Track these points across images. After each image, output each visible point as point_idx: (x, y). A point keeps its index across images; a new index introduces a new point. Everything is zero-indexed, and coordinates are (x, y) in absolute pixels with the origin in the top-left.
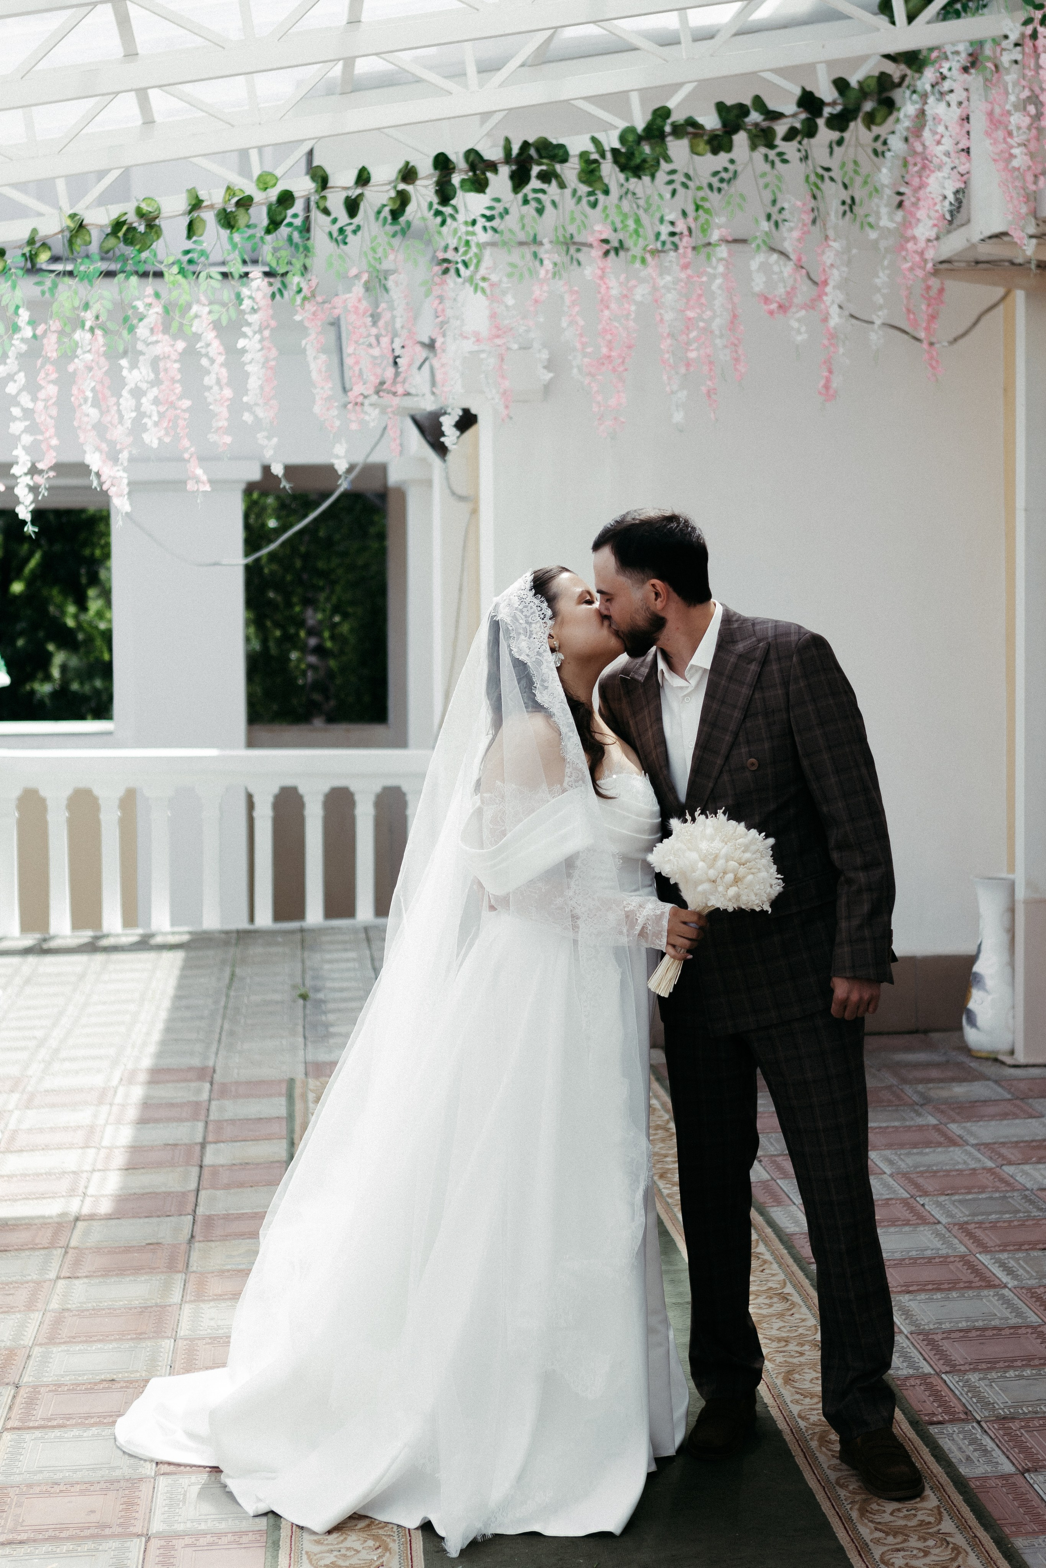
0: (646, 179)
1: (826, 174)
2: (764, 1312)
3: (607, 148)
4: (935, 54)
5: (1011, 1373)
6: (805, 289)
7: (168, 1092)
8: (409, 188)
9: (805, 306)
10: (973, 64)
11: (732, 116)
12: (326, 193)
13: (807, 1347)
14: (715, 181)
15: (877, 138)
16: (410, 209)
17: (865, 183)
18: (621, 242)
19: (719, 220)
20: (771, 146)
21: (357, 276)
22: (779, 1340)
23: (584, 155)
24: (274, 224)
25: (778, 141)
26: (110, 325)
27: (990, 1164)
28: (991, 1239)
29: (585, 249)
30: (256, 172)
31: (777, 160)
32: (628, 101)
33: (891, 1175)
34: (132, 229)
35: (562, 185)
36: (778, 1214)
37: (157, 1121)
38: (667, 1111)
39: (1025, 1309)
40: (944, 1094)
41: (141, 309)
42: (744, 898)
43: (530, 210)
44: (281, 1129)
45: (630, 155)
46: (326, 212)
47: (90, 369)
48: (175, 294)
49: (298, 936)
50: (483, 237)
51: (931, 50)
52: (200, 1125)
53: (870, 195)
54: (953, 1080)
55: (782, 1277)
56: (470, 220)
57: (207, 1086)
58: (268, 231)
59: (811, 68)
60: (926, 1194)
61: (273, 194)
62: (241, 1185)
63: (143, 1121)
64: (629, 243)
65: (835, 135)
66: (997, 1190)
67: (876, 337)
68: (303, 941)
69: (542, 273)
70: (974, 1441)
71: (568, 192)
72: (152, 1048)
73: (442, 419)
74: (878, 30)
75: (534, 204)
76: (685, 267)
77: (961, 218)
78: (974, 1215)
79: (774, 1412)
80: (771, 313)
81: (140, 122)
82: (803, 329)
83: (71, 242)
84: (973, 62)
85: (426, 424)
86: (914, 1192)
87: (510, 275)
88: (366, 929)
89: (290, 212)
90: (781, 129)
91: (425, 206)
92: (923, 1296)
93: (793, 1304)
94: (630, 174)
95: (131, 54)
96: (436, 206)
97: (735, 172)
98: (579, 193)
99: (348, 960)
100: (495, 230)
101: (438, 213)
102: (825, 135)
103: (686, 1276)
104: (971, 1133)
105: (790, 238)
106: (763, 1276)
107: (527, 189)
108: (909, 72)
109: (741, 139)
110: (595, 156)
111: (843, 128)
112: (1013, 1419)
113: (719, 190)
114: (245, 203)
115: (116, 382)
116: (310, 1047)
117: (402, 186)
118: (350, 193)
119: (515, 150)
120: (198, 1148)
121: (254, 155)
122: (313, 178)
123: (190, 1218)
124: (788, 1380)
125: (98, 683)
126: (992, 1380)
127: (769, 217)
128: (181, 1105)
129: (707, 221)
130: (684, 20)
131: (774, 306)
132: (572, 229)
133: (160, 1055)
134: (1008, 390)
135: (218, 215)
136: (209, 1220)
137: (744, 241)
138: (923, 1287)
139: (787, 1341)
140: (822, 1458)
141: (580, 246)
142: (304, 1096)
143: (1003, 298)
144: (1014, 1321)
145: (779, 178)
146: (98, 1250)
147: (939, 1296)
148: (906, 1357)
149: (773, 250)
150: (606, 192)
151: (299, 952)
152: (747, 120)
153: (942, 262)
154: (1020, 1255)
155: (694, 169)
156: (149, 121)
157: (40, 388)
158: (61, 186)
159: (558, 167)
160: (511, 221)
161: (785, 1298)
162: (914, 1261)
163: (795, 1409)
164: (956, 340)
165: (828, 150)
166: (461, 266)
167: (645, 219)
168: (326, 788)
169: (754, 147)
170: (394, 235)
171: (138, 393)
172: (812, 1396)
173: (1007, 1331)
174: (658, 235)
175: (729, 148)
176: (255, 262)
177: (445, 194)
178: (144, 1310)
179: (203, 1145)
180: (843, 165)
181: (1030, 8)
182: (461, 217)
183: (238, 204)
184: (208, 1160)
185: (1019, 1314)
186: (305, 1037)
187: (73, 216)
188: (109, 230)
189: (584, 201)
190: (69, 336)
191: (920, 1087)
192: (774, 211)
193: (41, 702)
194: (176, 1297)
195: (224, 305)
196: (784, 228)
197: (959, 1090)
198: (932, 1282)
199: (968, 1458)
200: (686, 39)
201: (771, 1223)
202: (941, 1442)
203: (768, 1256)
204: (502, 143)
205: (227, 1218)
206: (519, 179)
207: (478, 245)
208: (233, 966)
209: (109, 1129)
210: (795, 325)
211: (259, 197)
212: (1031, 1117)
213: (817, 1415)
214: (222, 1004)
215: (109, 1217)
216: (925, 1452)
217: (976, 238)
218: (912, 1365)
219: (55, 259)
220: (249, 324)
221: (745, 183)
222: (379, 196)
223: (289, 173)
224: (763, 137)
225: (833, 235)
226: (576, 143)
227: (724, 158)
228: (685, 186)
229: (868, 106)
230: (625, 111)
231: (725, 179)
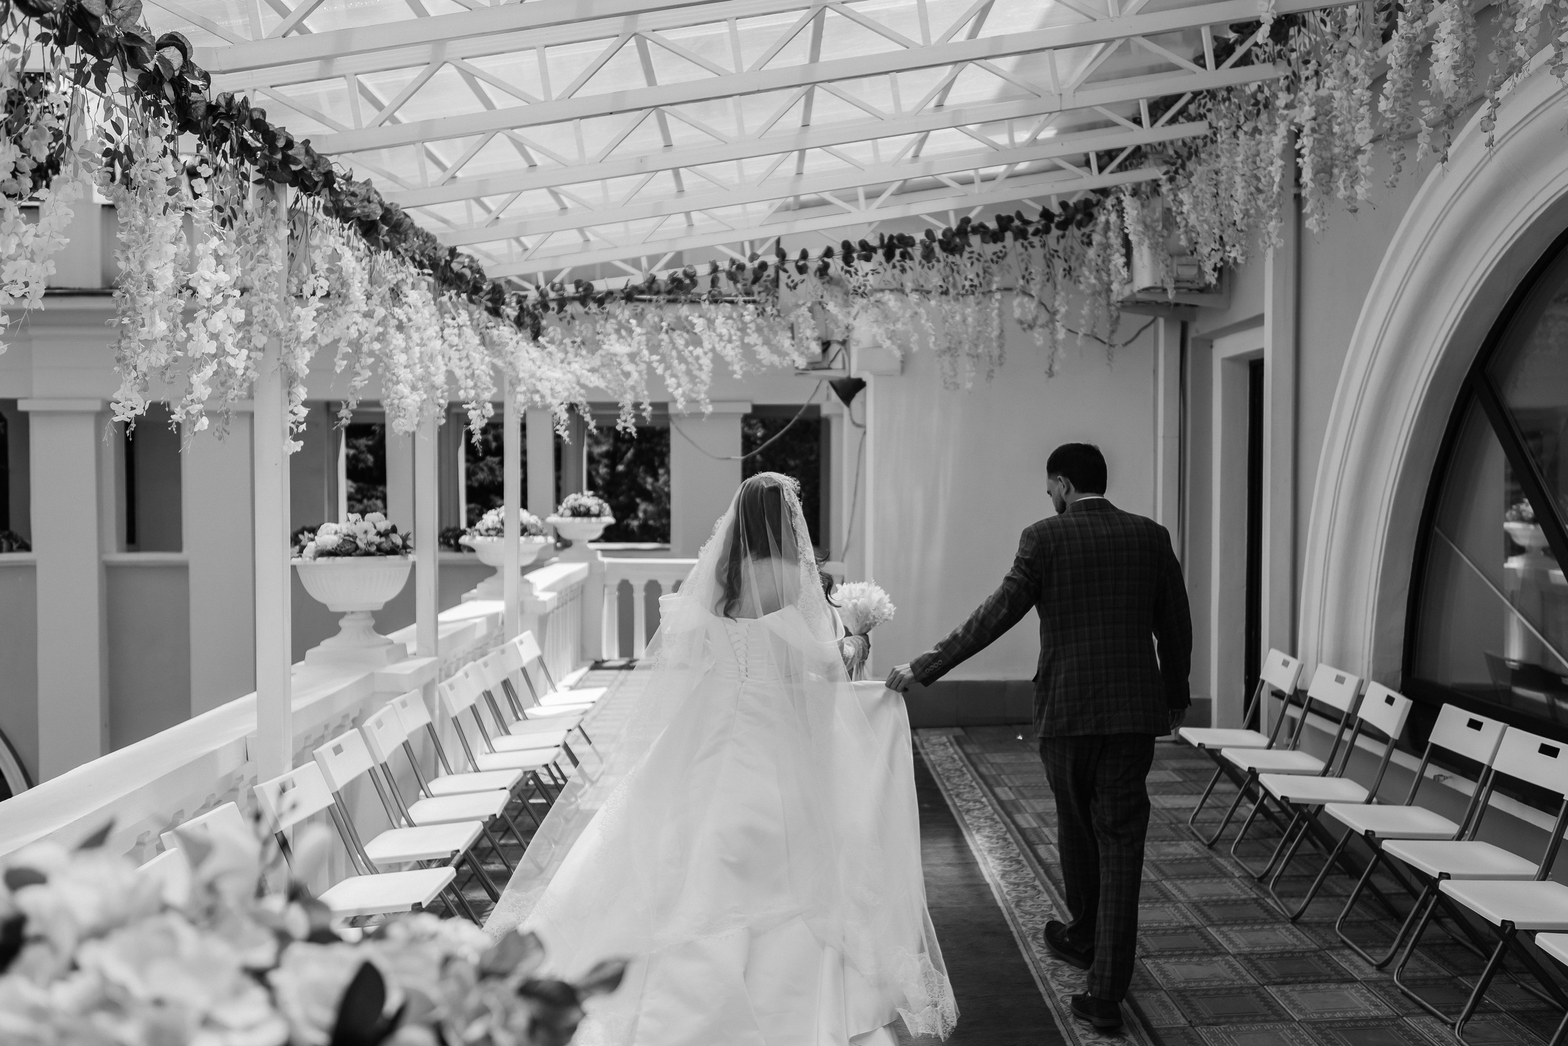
0: (958, 256)
1: (1055, 254)
3: (936, 239)
4: (1115, 190)
6: (1044, 317)
8: (829, 260)
9: (1042, 326)
11: (1004, 222)
12: (785, 262)
14: (995, 258)
15: (1083, 235)
16: (830, 271)
17: (1077, 259)
18: (946, 288)
19: (996, 279)
20: (1026, 238)
21: (804, 304)
22: (1015, 884)
23: (923, 243)
24: (755, 280)
25: (1029, 236)
26: (676, 329)
30: (748, 252)
31: (1028, 246)
32: (948, 215)
34: (681, 282)
35: (912, 259)
41: (693, 321)
43: (895, 272)
45: (949, 243)
46: (786, 272)
51: (1112, 187)
53: (1081, 266)
55: (1018, 851)
56: (864, 274)
58: (754, 283)
59: (1048, 197)
61: (756, 263)
64: (950, 290)
65: (1060, 233)
67: (1080, 341)
71: (916, 263)
74: (1082, 177)
75: (897, 269)
76: (978, 303)
80: (1024, 329)
81: (686, 229)
82: (1042, 338)
83: (649, 286)
84: (1136, 194)
85: (839, 386)
89: (766, 273)
90: (1031, 229)
91: (838, 268)
93: (1023, 866)
94: (949, 253)
96: (844, 268)
97: (1006, 252)
98: (922, 263)
101: (845, 271)
102: (1055, 232)
105: (1034, 289)
107: (893, 262)
108: (1100, 199)
109: (1009, 235)
110: (929, 243)
111: (1064, 229)
113: (997, 263)
114: (741, 268)
117: (825, 259)
118: (798, 262)
119: (886, 240)
121: (747, 243)
122: (778, 255)
124: (1017, 905)
125: (664, 521)
127: (1023, 277)
129: (990, 279)
130: (977, 173)
131: (1025, 326)
132: (921, 282)
134: (1155, 372)
135: (727, 274)
137: (1009, 290)
141: (926, 292)
143: (1153, 321)
145: (1030, 256)
149: (1025, 294)
150: (937, 263)
152: (1012, 225)
153: (1118, 302)
155: (983, 251)
156: (691, 228)
158: (645, 261)
159: (910, 249)
160: (887, 277)
161: (1019, 862)
164: (1126, 344)
165: (1056, 241)
167: (957, 277)
169: (1016, 239)
170: (822, 283)
174: (964, 287)
175: (1002, 240)
177: (848, 262)
180: (1065, 249)
182: (857, 273)
183: (738, 269)
187: (650, 275)
188: (669, 282)
189: (925, 267)
192: (1026, 274)
193: (633, 531)
196: (1032, 283)
200: (977, 181)
203: (1011, 840)
204: (879, 237)
206: (889, 256)
210: (1036, 335)
211: (749, 265)
217: (1136, 289)
221: (1011, 259)
222: (813, 264)
223: (766, 253)
224: (1021, 234)
225: (1059, 287)
226: (919, 236)
227: (999, 245)
228: (978, 260)
229: (1079, 217)
230: (947, 221)
231: (1000, 257)
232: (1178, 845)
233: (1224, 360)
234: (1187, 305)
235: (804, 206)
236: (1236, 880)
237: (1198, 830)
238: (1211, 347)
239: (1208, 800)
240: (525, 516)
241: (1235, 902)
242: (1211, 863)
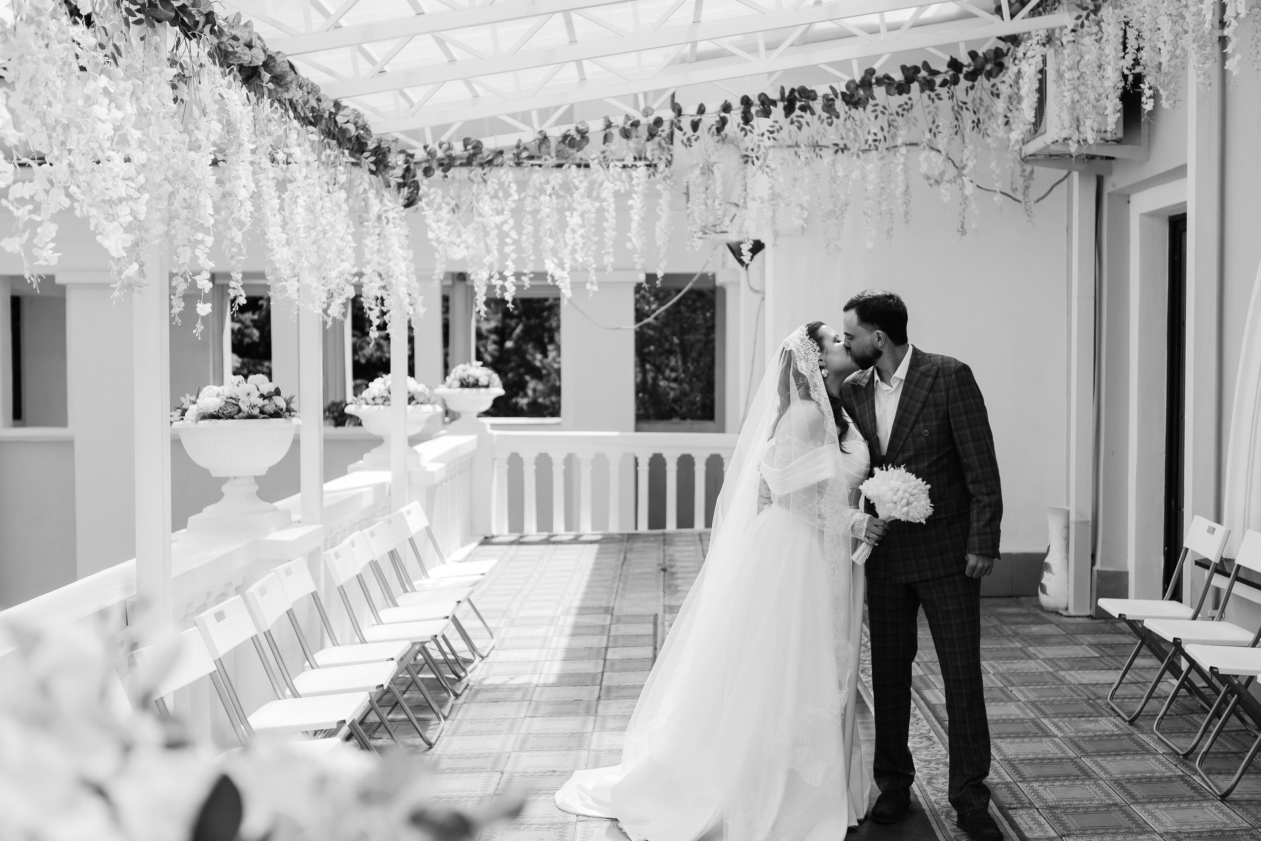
0: (861, 109)
1: (964, 106)
2: (917, 746)
3: (839, 92)
4: (1026, 36)
5: (1057, 783)
6: (951, 172)
7: (588, 620)
8: (727, 115)
9: (950, 181)
10: (1048, 42)
11: (911, 72)
12: (681, 118)
13: (941, 766)
14: (900, 111)
15: (993, 86)
16: (727, 127)
17: (986, 111)
18: (845, 145)
19: (902, 132)
20: (933, 90)
21: (697, 165)
22: (925, 761)
23: (825, 97)
24: (652, 136)
25: (937, 87)
26: (561, 193)
27: (1051, 670)
28: (1049, 710)
29: (824, 149)
30: (642, 106)
31: (936, 98)
32: (851, 64)
33: (994, 674)
34: (573, 139)
35: (813, 113)
36: (927, 693)
37: (582, 635)
38: (866, 636)
39: (1067, 749)
40: (1026, 631)
41: (577, 183)
42: (911, 514)
43: (794, 127)
44: (650, 641)
45: (852, 96)
46: (680, 129)
47: (548, 216)
48: (595, 175)
49: (662, 538)
50: (768, 143)
51: (1024, 33)
52: (605, 638)
53: (989, 118)
54: (1032, 623)
55: (928, 727)
56: (760, 133)
57: (609, 617)
58: (648, 140)
59: (956, 45)
60: (1013, 685)
61: (651, 119)
62: (627, 670)
63: (573, 635)
64: (849, 145)
65: (970, 84)
66: (1054, 684)
68: (664, 540)
69: (799, 163)
70: (1034, 819)
71: (816, 117)
72: (579, 596)
73: (742, 246)
74: (993, 23)
75: (796, 124)
76: (882, 158)
77: (1041, 130)
78: (1040, 697)
79: (921, 800)
80: (931, 185)
81: (577, 80)
82: (948, 194)
83: (539, 147)
84: (1049, 40)
85: (735, 248)
86: (1007, 684)
87: (782, 164)
88: (700, 535)
89: (660, 129)
90: (938, 80)
91: (735, 125)
92: (1009, 740)
93: (934, 743)
94: (851, 106)
95: (573, 41)
96: (742, 125)
97: (912, 105)
98: (822, 117)
99: (689, 551)
100: (774, 139)
101: (743, 129)
102: (964, 83)
103: (873, 725)
104: (1041, 653)
105: (941, 142)
106: (918, 727)
107: (793, 116)
108: (1012, 47)
109: (915, 86)
110: (832, 96)
111: (974, 80)
112: (1057, 808)
113: (903, 115)
114: (636, 124)
115: (563, 224)
116: (667, 597)
117: (723, 114)
118: (694, 118)
119: (787, 94)
120: (603, 650)
121: (641, 98)
122: (674, 110)
123: (598, 687)
124: (929, 782)
126: (1046, 787)
127: (930, 131)
128: (595, 627)
129: (895, 134)
130: (882, 19)
131: (932, 181)
132: (817, 138)
133: (583, 600)
134: (1069, 229)
135: (620, 131)
136: (609, 689)
137: (916, 144)
138: (1008, 736)
139: (930, 762)
140: (947, 825)
141: (821, 147)
142: (663, 623)
143: (1066, 176)
144: (1060, 755)
145: (937, 108)
146: (548, 703)
147: (1018, 740)
148: (997, 772)
149: (932, 148)
150: (838, 117)
151: (662, 546)
152: (919, 75)
153: (1030, 156)
154: (1066, 719)
156: (583, 79)
157: (523, 228)
158: (535, 116)
159: (811, 103)
160: (783, 134)
161: (930, 739)
162: (1004, 721)
163: (933, 798)
164: (1038, 200)
165: (965, 92)
166: (755, 159)
167: (859, 131)
168: (678, 454)
169: (922, 91)
170: (718, 142)
171: (574, 231)
172: (943, 791)
173: (1056, 761)
174: (867, 141)
175: (908, 92)
176: (640, 159)
177: (747, 118)
178: (572, 734)
179: (606, 648)
180: (974, 100)
181: (1080, 10)
182: (756, 131)
183: (632, 125)
184: (609, 657)
185: (1063, 751)
186: (664, 592)
187: (540, 132)
188: (560, 139)
189: (825, 122)
190: (537, 198)
191: (1013, 627)
192: (933, 128)
193: (522, 409)
194: (589, 728)
195: (622, 181)
196: (939, 136)
197: (1035, 629)
198: (1015, 733)
199: (1030, 828)
200: (883, 30)
201: (923, 698)
202: (1015, 819)
203: (921, 716)
204: (779, 89)
205: (619, 688)
206: (789, 110)
207: (765, 147)
208: (626, 553)
209: (555, 639)
210: (944, 192)
211: (643, 121)
212: (1076, 644)
213: (945, 802)
214: (619, 573)
215: (554, 685)
216: (1006, 824)
217: (1049, 142)
218: (1001, 777)
219: (531, 158)
220: (636, 192)
221: (917, 112)
222: (710, 119)
223: (660, 108)
224: (928, 85)
225: (967, 140)
226: (822, 90)
227: (905, 97)
228: (883, 113)
229: (989, 67)
230: (849, 71)
231: (906, 108)
232: (1097, 721)
233: (1141, 215)
234: (1102, 158)
235: (700, 58)
236: (1160, 757)
237: (1118, 706)
238: (1129, 202)
239: (1127, 676)
240: (412, 384)
241: (1160, 779)
242: (1133, 739)
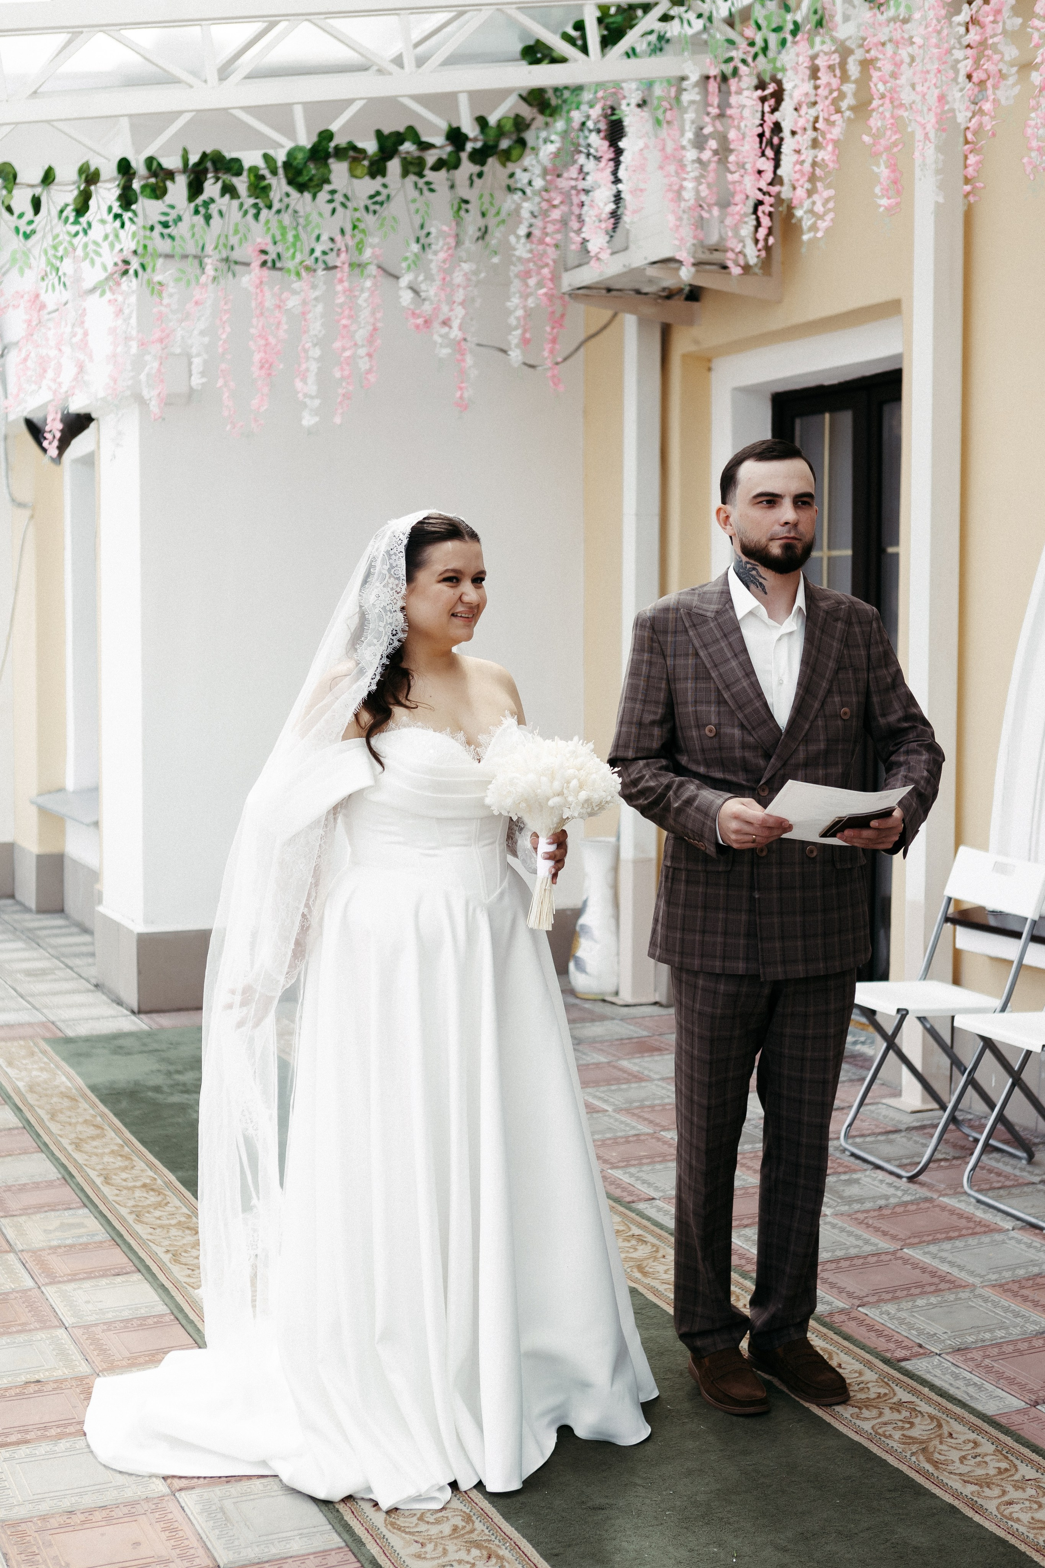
0: (309, 195)
1: (466, 206)
3: (277, 164)
8: (91, 189)
11: (388, 142)
14: (370, 204)
15: (511, 176)
16: (92, 210)
17: (500, 215)
18: (279, 254)
19: (372, 241)
20: (421, 175)
23: (255, 170)
25: (427, 172)
31: (425, 188)
43: (200, 219)
45: (297, 171)
65: (475, 169)
71: (239, 203)
75: (204, 214)
90: (429, 159)
91: (106, 208)
94: (296, 188)
96: (117, 210)
97: (388, 197)
98: (246, 205)
100: (170, 237)
101: (119, 216)
102: (467, 168)
105: (434, 261)
107: (201, 200)
108: (541, 116)
109: (394, 166)
110: (265, 172)
111: (482, 163)
117: (84, 186)
118: (35, 190)
119: (192, 161)
127: (417, 240)
129: (362, 240)
131: (420, 321)
145: (426, 205)
150: (269, 204)
152: (401, 148)
153: (578, 288)
155: (353, 191)
159: (232, 179)
165: (468, 183)
166: (139, 269)
167: (303, 234)
169: (405, 174)
170: (76, 234)
175: (383, 173)
177: (126, 198)
180: (482, 197)
182: (140, 222)
189: (249, 212)
192: (421, 234)
196: (430, 251)
204: (180, 152)
206: (196, 189)
210: (438, 339)
221: (396, 208)
222: (63, 194)
224: (414, 166)
226: (249, 158)
227: (379, 180)
228: (343, 205)
229: (504, 144)
230: (292, 131)
231: (379, 203)
238: (709, 370)
